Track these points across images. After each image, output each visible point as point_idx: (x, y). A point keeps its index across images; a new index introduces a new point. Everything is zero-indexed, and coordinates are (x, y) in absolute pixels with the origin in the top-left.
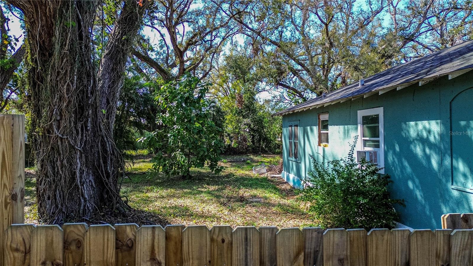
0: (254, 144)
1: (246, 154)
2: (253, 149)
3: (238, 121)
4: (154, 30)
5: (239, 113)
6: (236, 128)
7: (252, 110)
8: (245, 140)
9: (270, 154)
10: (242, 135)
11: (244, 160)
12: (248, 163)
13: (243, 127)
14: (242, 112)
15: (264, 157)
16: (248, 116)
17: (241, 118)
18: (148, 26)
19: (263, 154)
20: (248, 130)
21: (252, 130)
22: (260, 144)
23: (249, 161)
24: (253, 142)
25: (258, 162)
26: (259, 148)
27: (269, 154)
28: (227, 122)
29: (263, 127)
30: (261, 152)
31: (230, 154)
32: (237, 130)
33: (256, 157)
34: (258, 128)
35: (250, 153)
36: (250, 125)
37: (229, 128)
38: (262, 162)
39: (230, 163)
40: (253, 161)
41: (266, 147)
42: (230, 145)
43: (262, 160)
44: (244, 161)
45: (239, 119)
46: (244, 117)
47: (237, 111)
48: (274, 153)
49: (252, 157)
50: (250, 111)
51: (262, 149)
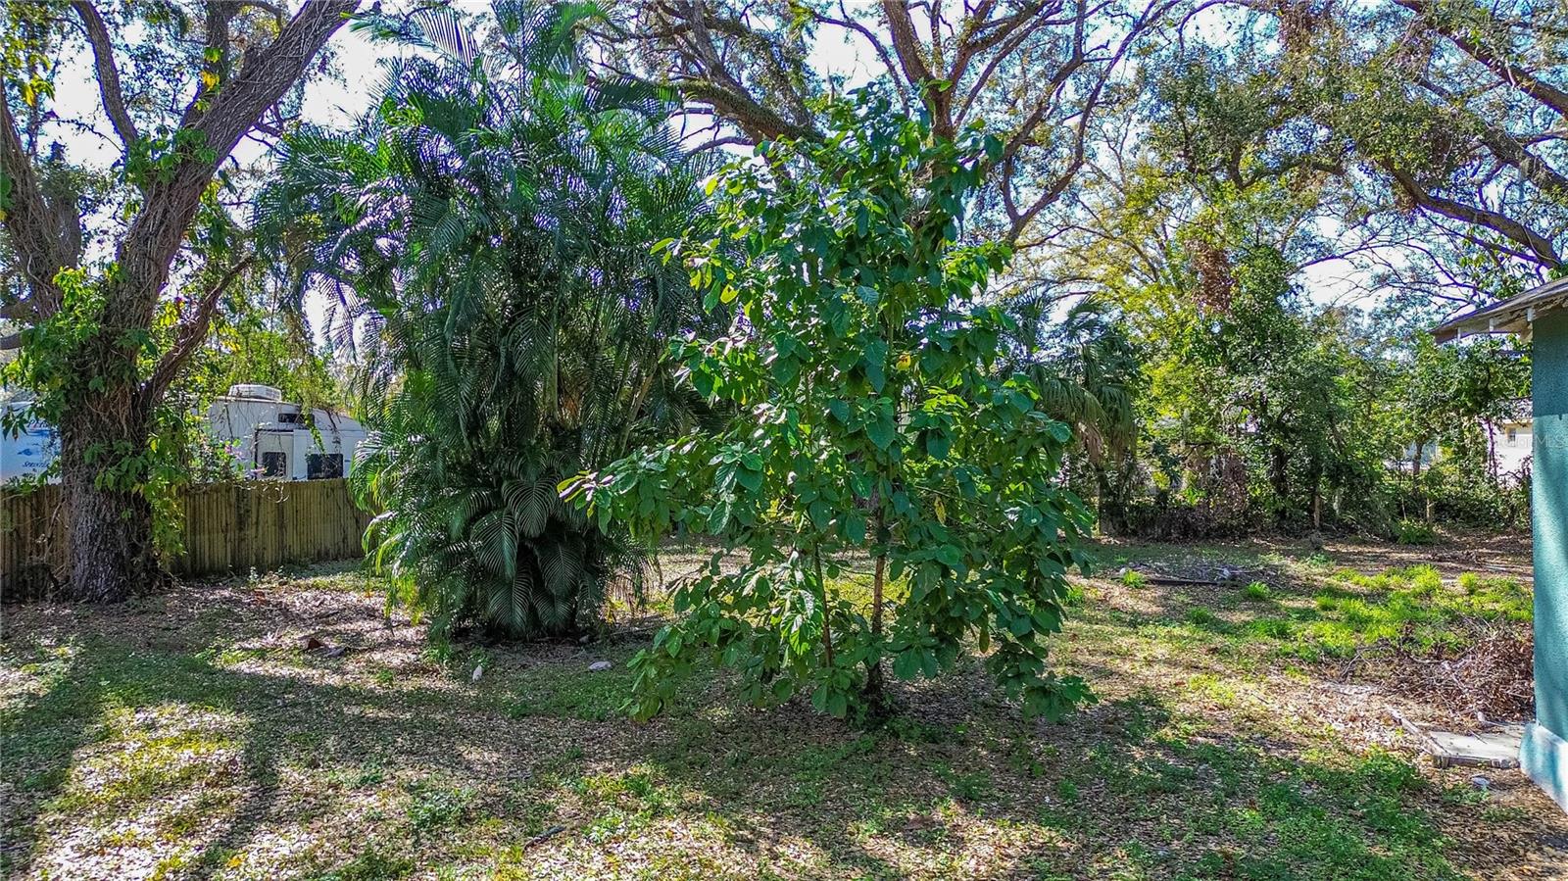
0: (1283, 492)
1: (1244, 536)
2: (1281, 514)
3: (1205, 388)
4: (856, 34)
5: (1213, 350)
6: (1195, 418)
7: (1277, 338)
8: (1237, 473)
9: (1373, 544)
10: (1227, 450)
11: (1233, 577)
12: (1257, 597)
13: (1229, 414)
14: (1224, 345)
15: (1340, 559)
16: (1255, 362)
17: (1221, 371)
18: (831, 21)
19: (1334, 538)
20: (1252, 429)
21: (1278, 426)
22: (1314, 494)
23: (1258, 586)
24: (1279, 481)
25: (1308, 589)
26: (1311, 512)
27: (1364, 543)
28: (1155, 391)
29: (1331, 417)
30: (1323, 529)
31: (1165, 538)
32: (1200, 429)
33: (1298, 558)
34: (1306, 420)
35: (1264, 533)
36: (1264, 405)
37: (1166, 419)
38: (1334, 592)
39: (1160, 591)
40: (1283, 584)
41: (1345, 505)
42: (1162, 496)
43: (1333, 581)
44: (1234, 582)
45: (1210, 379)
46: (1233, 369)
47: (1199, 341)
48: (1392, 539)
49: (1275, 560)
50: (1263, 339)
51: (1328, 514)
